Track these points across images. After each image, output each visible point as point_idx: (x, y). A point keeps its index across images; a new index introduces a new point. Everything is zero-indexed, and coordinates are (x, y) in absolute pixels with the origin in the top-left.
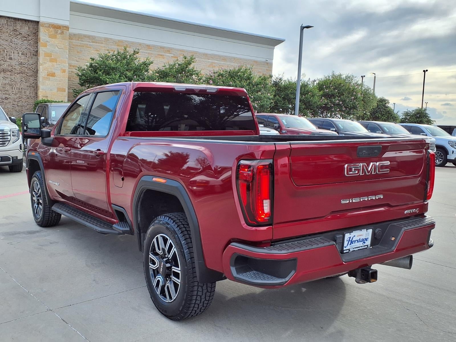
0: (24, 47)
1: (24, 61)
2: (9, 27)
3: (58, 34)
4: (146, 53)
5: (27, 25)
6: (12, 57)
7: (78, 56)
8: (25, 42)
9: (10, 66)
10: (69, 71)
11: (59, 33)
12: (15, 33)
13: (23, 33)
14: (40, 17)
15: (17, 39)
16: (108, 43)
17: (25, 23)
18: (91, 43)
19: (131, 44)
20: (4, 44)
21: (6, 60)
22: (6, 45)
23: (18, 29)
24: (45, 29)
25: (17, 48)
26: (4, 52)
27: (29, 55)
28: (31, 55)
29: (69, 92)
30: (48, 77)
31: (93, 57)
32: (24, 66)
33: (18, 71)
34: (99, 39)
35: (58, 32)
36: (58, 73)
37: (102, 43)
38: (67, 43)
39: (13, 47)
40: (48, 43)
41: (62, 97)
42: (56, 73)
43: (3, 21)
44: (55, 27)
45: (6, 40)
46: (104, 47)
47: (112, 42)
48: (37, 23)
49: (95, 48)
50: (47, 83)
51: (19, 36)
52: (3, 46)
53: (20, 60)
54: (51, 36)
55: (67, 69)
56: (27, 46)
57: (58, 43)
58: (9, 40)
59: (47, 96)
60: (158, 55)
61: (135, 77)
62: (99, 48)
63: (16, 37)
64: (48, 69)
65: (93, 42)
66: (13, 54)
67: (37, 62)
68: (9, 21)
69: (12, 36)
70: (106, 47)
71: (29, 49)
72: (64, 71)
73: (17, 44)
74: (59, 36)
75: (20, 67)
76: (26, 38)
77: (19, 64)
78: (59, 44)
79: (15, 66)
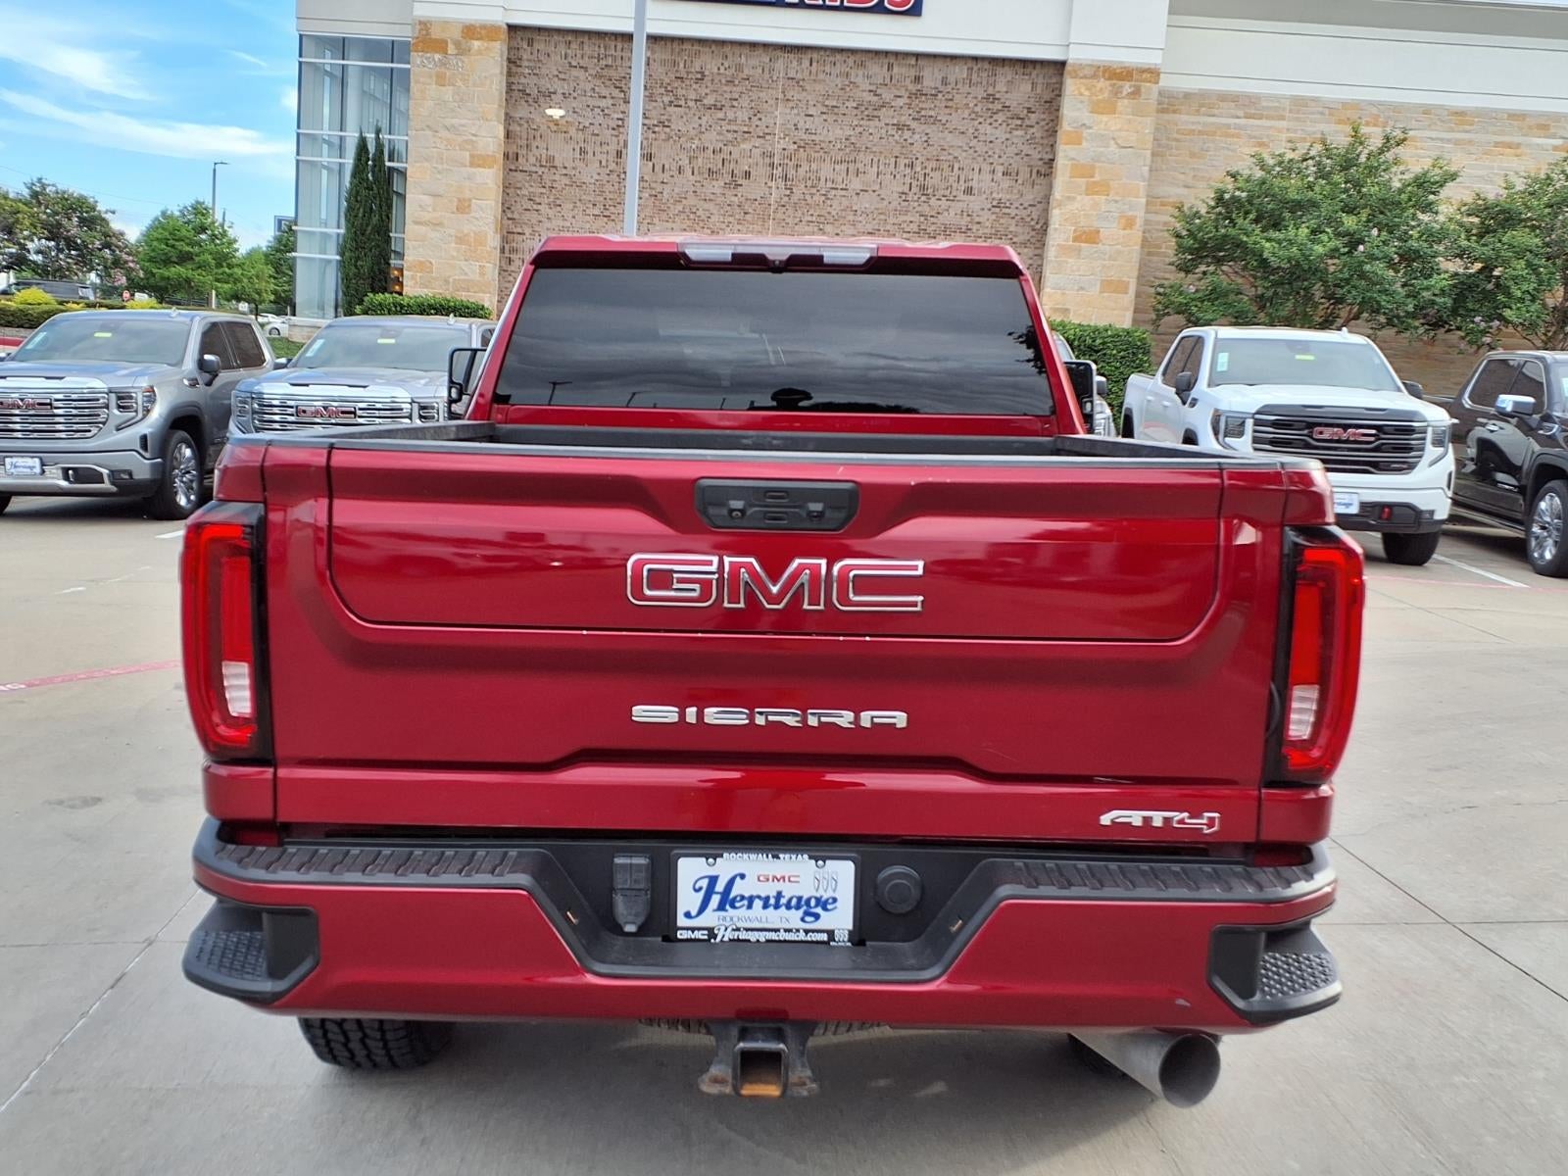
0: (1012, 150)
1: (1008, 197)
2: (973, 88)
3: (1123, 98)
4: (1449, 141)
5: (1027, 77)
6: (974, 184)
7: (1194, 168)
8: (1016, 133)
9: (965, 214)
10: (1147, 222)
11: (1125, 93)
12: (991, 106)
13: (1015, 104)
14: (1068, 46)
15: (995, 124)
16: (1304, 114)
17: (1022, 70)
18: (1243, 121)
19: (1391, 114)
20: (952, 146)
21: (955, 197)
22: (961, 147)
23: (999, 92)
24: (1081, 83)
25: (989, 156)
26: (952, 171)
27: (1024, 174)
28: (1031, 176)
29: (1138, 295)
30: (1077, 244)
31: (1234, 169)
32: (1007, 211)
33: (986, 231)
34: (1271, 104)
35: (1121, 93)
36: (1110, 230)
37: (1282, 118)
38: (1147, 125)
39: (979, 153)
40: (1086, 133)
41: (1116, 312)
42: (1101, 230)
43: (957, 70)
44: (1115, 74)
45: (963, 133)
46: (1288, 130)
47: (1321, 109)
48: (1059, 66)
49: (1255, 137)
50: (1069, 265)
51: (1000, 114)
52: (951, 151)
53: (994, 195)
54: (1097, 108)
55: (1140, 215)
56: (1023, 147)
57: (1119, 126)
58: (971, 131)
59: (1067, 310)
60: (1497, 144)
61: (1375, 232)
62: (1268, 136)
63: (992, 120)
64: (1079, 217)
65: (1248, 116)
66: (976, 176)
67: (1047, 199)
68: (975, 68)
69: (982, 117)
70: (1295, 131)
71: (1027, 155)
72: (1129, 223)
73: (991, 142)
74: (1123, 104)
75: (994, 217)
76: (1020, 119)
77: (993, 206)
78: (1120, 130)
79: (981, 213)
